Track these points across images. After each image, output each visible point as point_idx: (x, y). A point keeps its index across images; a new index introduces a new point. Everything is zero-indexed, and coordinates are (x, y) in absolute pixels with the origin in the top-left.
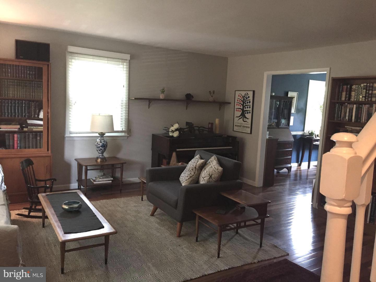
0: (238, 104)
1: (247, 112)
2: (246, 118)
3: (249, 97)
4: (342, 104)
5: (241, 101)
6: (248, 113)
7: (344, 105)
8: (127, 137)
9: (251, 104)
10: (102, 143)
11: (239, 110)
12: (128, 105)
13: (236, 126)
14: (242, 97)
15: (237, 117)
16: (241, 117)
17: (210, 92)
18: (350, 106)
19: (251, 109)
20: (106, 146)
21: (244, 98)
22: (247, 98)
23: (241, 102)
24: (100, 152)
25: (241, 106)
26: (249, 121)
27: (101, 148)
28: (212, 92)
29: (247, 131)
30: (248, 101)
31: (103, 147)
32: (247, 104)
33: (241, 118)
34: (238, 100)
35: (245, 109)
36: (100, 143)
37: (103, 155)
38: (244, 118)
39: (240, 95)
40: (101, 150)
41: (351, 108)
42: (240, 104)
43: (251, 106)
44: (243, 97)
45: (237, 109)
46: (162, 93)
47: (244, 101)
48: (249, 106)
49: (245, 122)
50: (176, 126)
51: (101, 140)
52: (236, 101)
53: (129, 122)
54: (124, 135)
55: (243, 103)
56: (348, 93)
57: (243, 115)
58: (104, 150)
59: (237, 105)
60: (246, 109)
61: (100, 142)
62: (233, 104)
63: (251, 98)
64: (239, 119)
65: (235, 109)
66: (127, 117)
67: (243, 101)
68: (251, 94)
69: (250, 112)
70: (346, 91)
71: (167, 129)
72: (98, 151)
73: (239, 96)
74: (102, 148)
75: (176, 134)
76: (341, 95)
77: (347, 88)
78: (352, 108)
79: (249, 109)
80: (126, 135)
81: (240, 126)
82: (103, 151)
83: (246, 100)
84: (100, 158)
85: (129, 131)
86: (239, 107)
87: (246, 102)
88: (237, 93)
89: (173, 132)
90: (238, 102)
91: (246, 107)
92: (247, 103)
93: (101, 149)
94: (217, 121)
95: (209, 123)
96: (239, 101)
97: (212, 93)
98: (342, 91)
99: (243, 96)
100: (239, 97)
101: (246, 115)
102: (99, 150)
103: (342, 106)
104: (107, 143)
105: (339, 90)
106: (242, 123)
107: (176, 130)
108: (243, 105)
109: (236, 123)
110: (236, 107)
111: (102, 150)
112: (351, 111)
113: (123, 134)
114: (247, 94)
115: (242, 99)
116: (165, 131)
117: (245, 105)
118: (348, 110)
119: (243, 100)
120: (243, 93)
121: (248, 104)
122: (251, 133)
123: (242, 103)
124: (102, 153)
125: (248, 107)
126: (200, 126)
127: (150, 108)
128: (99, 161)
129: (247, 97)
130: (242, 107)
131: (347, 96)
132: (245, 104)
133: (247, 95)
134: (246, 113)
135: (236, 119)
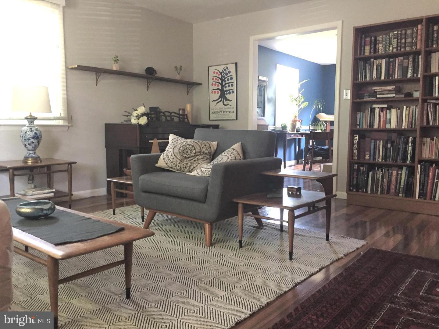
0: (214, 83)
1: (228, 92)
2: (227, 100)
3: (230, 72)
4: (366, 60)
5: (217, 78)
6: (230, 93)
7: (368, 61)
8: (68, 127)
9: (234, 80)
10: (34, 133)
11: (216, 91)
12: (66, 77)
13: (212, 113)
14: (219, 73)
15: (214, 101)
16: (220, 99)
17: (176, 67)
18: (378, 61)
19: (234, 87)
20: (40, 137)
21: (223, 74)
22: (227, 74)
23: (218, 80)
24: (30, 147)
25: (218, 86)
26: (233, 103)
27: (32, 140)
28: (178, 67)
29: (230, 117)
30: (229, 78)
31: (37, 139)
32: (227, 82)
33: (220, 101)
34: (213, 79)
35: (225, 89)
36: (31, 133)
37: (35, 153)
38: (225, 101)
39: (216, 71)
40: (33, 145)
41: (379, 64)
42: (217, 84)
43: (234, 84)
44: (221, 74)
45: (214, 91)
46: (115, 62)
47: (223, 79)
48: (230, 84)
49: (226, 105)
50: (142, 110)
51: (32, 128)
52: (211, 80)
53: (69, 105)
54: (63, 124)
55: (222, 81)
56: (372, 46)
57: (223, 97)
58: (37, 144)
59: (212, 85)
60: (227, 88)
61: (30, 130)
62: (205, 85)
63: (233, 74)
64: (217, 103)
65: (210, 91)
66: (66, 96)
67: (221, 79)
68: (232, 68)
69: (233, 92)
70: (371, 45)
71: (127, 114)
72: (28, 146)
73: (214, 72)
74: (34, 141)
75: (143, 121)
76: (364, 50)
77: (371, 40)
78: (381, 64)
79: (231, 88)
80: (66, 124)
81: (219, 112)
82: (35, 145)
83: (226, 76)
84: (32, 157)
85: (70, 118)
86: (217, 87)
87: (226, 79)
88: (212, 69)
89: (138, 117)
90: (215, 81)
91: (227, 85)
92: (228, 80)
93: (33, 143)
94: (188, 107)
95: (180, 110)
96: (216, 79)
97: (179, 69)
98: (365, 45)
99: (221, 72)
100: (215, 75)
101: (228, 96)
102: (29, 144)
103: (366, 63)
104: (41, 132)
105: (361, 44)
106: (222, 108)
107: (143, 115)
108: (222, 84)
109: (213, 109)
110: (211, 88)
111: (35, 143)
112: (379, 67)
113: (61, 123)
114: (227, 68)
115: (220, 76)
116: (125, 118)
117: (224, 83)
118: (375, 67)
119: (222, 76)
120: (221, 69)
121: (230, 81)
122: (237, 119)
123: (220, 81)
124: (35, 149)
125: (229, 86)
126: (171, 112)
127: (98, 85)
128: (30, 162)
129: (227, 72)
130: (220, 87)
131: (372, 50)
132: (225, 81)
133: (226, 70)
134: (227, 94)
135: (213, 104)
